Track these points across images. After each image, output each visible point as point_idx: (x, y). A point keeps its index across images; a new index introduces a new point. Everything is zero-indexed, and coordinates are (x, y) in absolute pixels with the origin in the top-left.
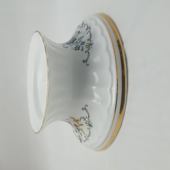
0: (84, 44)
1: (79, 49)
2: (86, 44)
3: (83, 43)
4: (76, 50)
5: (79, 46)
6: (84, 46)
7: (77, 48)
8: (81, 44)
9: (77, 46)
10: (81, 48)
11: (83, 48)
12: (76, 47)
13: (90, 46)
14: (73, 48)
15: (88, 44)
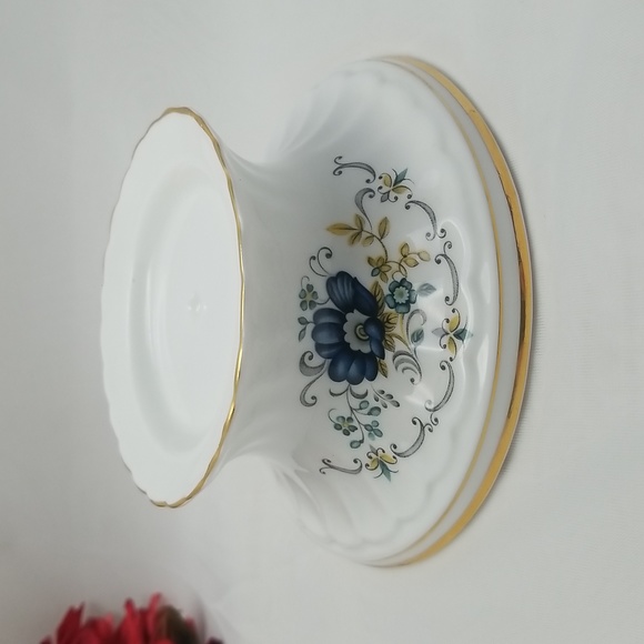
0: (374, 439)
1: (346, 433)
2: (378, 443)
3: (374, 430)
4: (338, 427)
5: (355, 424)
6: (368, 441)
7: (345, 427)
8: (365, 426)
9: (350, 419)
10: (356, 436)
11: (362, 442)
12: (343, 418)
13: (379, 470)
14: (334, 415)
15: (380, 452)
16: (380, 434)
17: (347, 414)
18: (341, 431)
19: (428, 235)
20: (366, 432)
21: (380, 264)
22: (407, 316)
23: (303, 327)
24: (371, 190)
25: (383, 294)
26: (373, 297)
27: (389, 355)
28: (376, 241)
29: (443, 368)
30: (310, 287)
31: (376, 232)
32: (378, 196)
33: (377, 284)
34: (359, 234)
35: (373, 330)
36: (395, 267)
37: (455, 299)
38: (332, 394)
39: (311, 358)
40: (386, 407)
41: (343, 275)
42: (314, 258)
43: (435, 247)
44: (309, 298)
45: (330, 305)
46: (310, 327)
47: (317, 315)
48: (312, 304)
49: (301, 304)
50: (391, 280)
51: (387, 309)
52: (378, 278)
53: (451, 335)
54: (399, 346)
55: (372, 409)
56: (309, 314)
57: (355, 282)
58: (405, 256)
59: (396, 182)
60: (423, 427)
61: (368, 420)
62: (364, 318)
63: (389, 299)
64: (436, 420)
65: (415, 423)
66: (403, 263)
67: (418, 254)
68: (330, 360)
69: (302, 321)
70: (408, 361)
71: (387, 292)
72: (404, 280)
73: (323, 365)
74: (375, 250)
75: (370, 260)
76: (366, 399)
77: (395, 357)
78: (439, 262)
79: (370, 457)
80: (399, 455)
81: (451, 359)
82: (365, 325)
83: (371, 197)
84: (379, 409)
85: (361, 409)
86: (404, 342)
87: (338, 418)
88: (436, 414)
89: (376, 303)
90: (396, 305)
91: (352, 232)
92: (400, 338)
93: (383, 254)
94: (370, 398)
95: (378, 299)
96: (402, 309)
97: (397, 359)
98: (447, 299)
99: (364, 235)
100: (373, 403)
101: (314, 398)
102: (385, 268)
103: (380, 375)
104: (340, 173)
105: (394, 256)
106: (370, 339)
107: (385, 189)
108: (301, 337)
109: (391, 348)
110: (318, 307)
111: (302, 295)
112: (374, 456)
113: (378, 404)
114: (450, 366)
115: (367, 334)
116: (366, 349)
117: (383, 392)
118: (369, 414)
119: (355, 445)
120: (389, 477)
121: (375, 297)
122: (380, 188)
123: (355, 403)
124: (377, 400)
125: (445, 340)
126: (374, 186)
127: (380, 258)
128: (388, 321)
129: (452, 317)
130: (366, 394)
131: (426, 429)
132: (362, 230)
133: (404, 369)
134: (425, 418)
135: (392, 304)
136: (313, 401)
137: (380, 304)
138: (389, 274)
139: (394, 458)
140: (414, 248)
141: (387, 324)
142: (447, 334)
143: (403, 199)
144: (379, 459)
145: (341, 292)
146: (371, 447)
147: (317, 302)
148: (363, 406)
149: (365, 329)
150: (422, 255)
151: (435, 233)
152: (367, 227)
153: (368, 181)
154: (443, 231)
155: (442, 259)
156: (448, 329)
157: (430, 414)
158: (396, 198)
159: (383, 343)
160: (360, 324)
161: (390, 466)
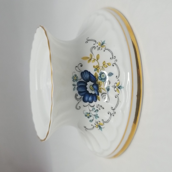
0: (97, 119)
1: (88, 118)
2: (98, 120)
3: (97, 116)
4: (86, 116)
5: (91, 115)
6: (95, 119)
7: (88, 116)
8: (94, 115)
9: (89, 113)
10: (91, 118)
11: (93, 120)
12: (87, 113)
13: (98, 128)
14: (85, 112)
15: (99, 122)
16: (98, 117)
17: (89, 112)
18: (87, 117)
19: (111, 58)
20: (94, 117)
22: (105, 82)
23: (74, 87)
24: (95, 47)
27: (100, 94)
28: (96, 60)
29: (116, 97)
30: (76, 75)
31: (96, 58)
32: (97, 49)
33: (96, 73)
35: (95, 87)
36: (101, 68)
37: (119, 77)
38: (84, 106)
39: (77, 96)
40: (100, 109)
41: (86, 71)
42: (77, 67)
43: (113, 61)
44: (75, 78)
45: (82, 80)
46: (76, 87)
47: (78, 83)
48: (76, 80)
49: (73, 80)
50: (100, 72)
51: (99, 81)
52: (96, 71)
53: (117, 87)
54: (103, 91)
55: (96, 110)
56: (76, 83)
57: (89, 73)
58: (104, 65)
59: (102, 45)
60: (111, 115)
61: (95, 113)
62: (92, 83)
63: (100, 78)
64: (115, 112)
65: (108, 114)
66: (103, 67)
67: (108, 64)
68: (83, 97)
69: (74, 85)
70: (106, 96)
71: (99, 75)
73: (81, 98)
74: (96, 64)
75: (94, 67)
77: (102, 95)
78: (113, 66)
79: (96, 125)
80: (104, 122)
81: (118, 95)
82: (93, 85)
83: (95, 49)
84: (98, 110)
85: (92, 110)
86: (104, 90)
87: (86, 113)
88: (115, 111)
90: (102, 79)
91: (89, 59)
92: (103, 89)
93: (98, 64)
94: (95, 107)
95: (96, 77)
96: (103, 80)
98: (117, 76)
99: (92, 59)
100: (96, 109)
101: (80, 107)
102: (98, 69)
103: (98, 100)
104: (87, 42)
105: (101, 65)
106: (95, 89)
107: (99, 47)
108: (74, 89)
109: (101, 92)
110: (78, 81)
111: (73, 78)
112: (96, 124)
113: (98, 109)
114: (118, 97)
116: (93, 92)
117: (99, 105)
118: (95, 112)
119: (91, 121)
120: (101, 130)
121: (95, 77)
122: (97, 46)
123: (91, 109)
124: (97, 107)
125: (116, 89)
126: (96, 46)
127: (97, 66)
128: (99, 84)
129: (118, 82)
130: (94, 106)
131: (112, 115)
132: (92, 58)
133: (104, 98)
134: (112, 112)
135: (100, 79)
136: (79, 108)
137: (97, 79)
138: (99, 70)
139: (103, 123)
140: (107, 62)
141: (99, 85)
142: (116, 87)
143: (103, 49)
144: (98, 125)
145: (85, 76)
146: (96, 121)
147: (78, 79)
148: (93, 109)
149: (93, 87)
150: (109, 64)
151: (113, 58)
152: (93, 57)
153: (94, 44)
154: (115, 57)
155: (114, 65)
156: (116, 86)
157: (113, 110)
158: (102, 49)
159: (98, 91)
160: (91, 85)
161: (102, 126)
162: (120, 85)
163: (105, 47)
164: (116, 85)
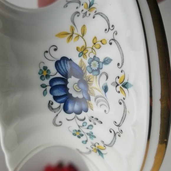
0: (93, 139)
1: (79, 137)
2: (94, 141)
3: (91, 135)
4: (74, 135)
5: (82, 133)
6: (90, 140)
7: (78, 134)
8: (87, 134)
9: (79, 131)
10: (84, 138)
11: (87, 141)
12: (76, 130)
14: (72, 129)
15: (97, 145)
16: (95, 137)
17: (77, 129)
18: (77, 136)
19: (106, 30)
20: (88, 137)
21: (82, 50)
22: (98, 76)
24: (78, 12)
25: (85, 66)
26: (80, 68)
27: (92, 98)
28: (80, 37)
29: (120, 103)
30: (45, 68)
31: (80, 33)
32: (81, 15)
33: (81, 61)
34: (72, 36)
35: (82, 86)
36: (90, 50)
37: (122, 64)
38: (68, 120)
39: (52, 104)
40: (95, 124)
41: (64, 59)
42: (47, 52)
43: (110, 35)
44: (45, 73)
45: (59, 75)
46: (49, 88)
47: (51, 82)
48: (47, 76)
49: (41, 78)
50: (88, 58)
51: (88, 74)
52: (82, 57)
53: (121, 85)
54: (97, 93)
55: (89, 126)
56: (47, 82)
57: (70, 61)
58: (95, 44)
59: (90, 6)
60: (115, 134)
61: (88, 131)
62: (77, 80)
63: (89, 68)
64: (121, 131)
65: (111, 132)
66: (94, 48)
67: (101, 41)
68: (62, 105)
69: (43, 86)
70: (102, 101)
71: (87, 65)
72: (95, 56)
73: (60, 107)
74: (80, 43)
75: (77, 49)
76: (85, 121)
77: (95, 99)
78: (111, 44)
79: (92, 148)
80: (106, 145)
81: (124, 99)
82: (78, 84)
83: (78, 16)
84: (91, 126)
85: (83, 126)
86: (99, 91)
87: (73, 131)
88: (120, 128)
89: (82, 71)
90: (93, 71)
91: (69, 36)
92: (96, 89)
93: (84, 44)
94: (87, 120)
95: (83, 69)
96: (96, 73)
97: (97, 100)
98: (118, 64)
99: (74, 36)
100: (89, 123)
101: (60, 122)
102: (85, 52)
103: (89, 109)
104: (67, 6)
105: (90, 44)
106: (82, 91)
107: (85, 11)
108: (44, 94)
109: (93, 94)
110: (51, 77)
111: (41, 73)
112: (94, 147)
113: (92, 123)
114: (124, 102)
115: (80, 88)
116: (80, 96)
117: (93, 117)
118: (88, 128)
119: (84, 142)
120: (103, 157)
121: (81, 68)
122: (82, 11)
123: (81, 123)
124: (90, 121)
125: (118, 88)
126: (79, 10)
127: (83, 47)
128: (89, 80)
129: (121, 75)
130: (85, 118)
131: (117, 135)
132: (73, 33)
133: (101, 105)
134: (116, 129)
135: (90, 71)
136: (60, 124)
137: (84, 71)
138: (87, 54)
139: (104, 146)
140: (99, 39)
141: (89, 82)
142: (118, 85)
143: (93, 13)
144: (97, 148)
145: (64, 68)
146: (92, 143)
147: (51, 74)
148: (84, 124)
149: (78, 86)
150: (103, 42)
151: (109, 28)
152: (75, 32)
153: (77, 8)
154: (113, 26)
155: (112, 41)
156: (118, 83)
157: (118, 127)
158: (90, 14)
159: (89, 92)
160: (76, 83)
161: (103, 151)
162: (125, 81)
163: (95, 10)
164: (118, 81)
